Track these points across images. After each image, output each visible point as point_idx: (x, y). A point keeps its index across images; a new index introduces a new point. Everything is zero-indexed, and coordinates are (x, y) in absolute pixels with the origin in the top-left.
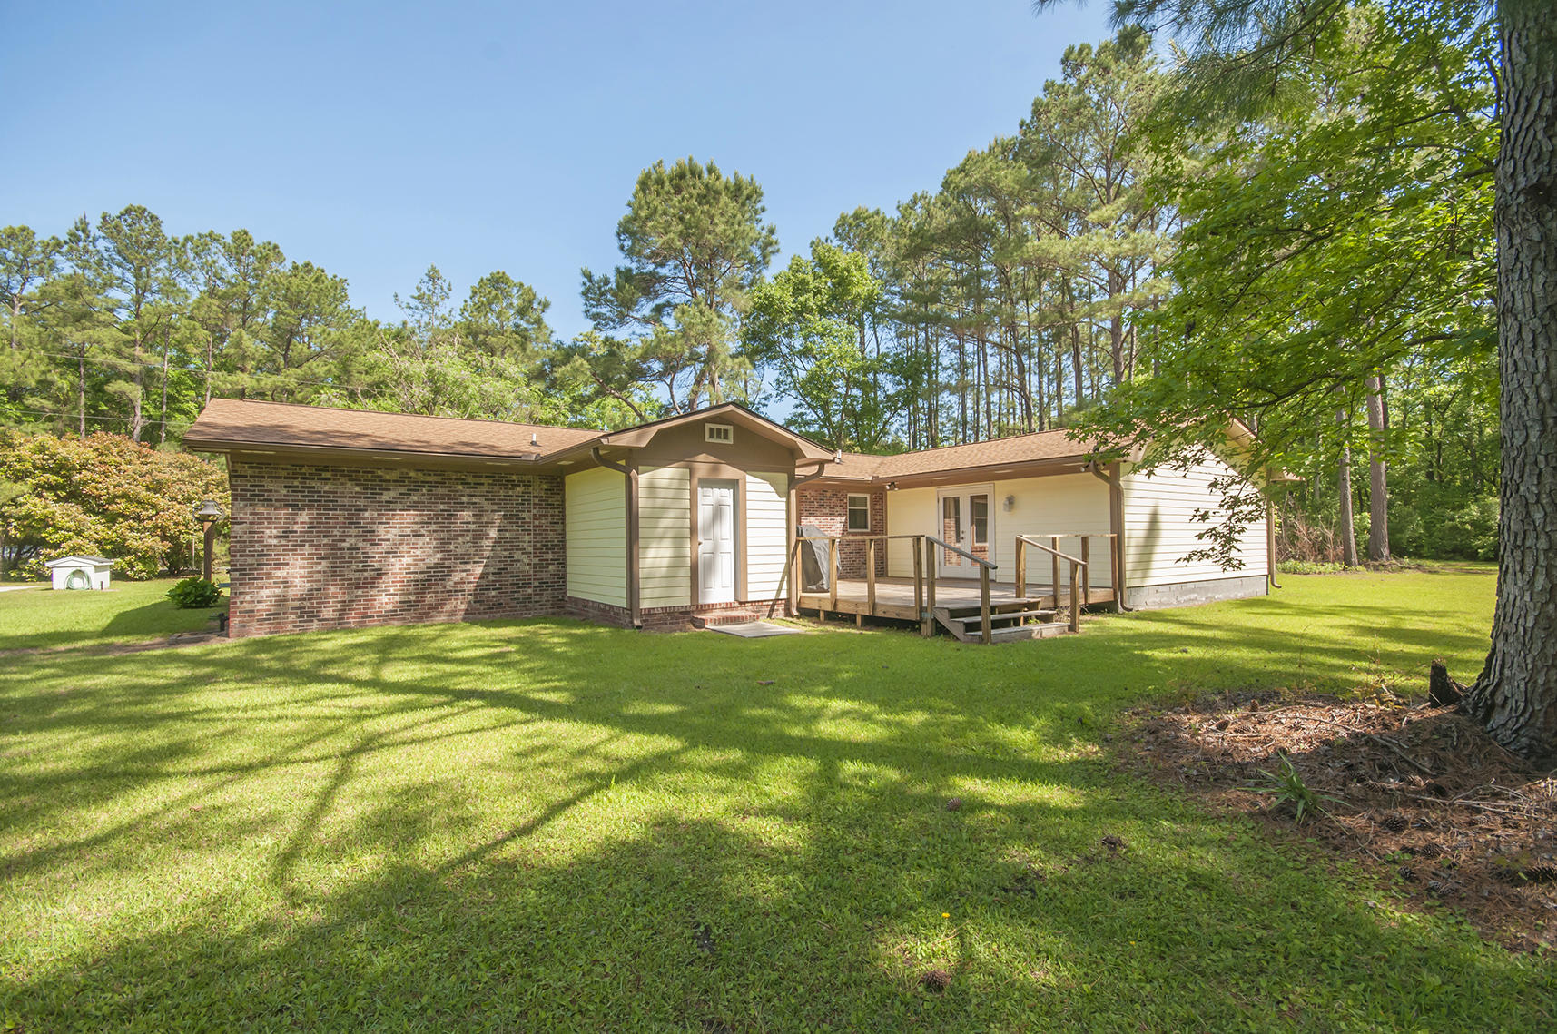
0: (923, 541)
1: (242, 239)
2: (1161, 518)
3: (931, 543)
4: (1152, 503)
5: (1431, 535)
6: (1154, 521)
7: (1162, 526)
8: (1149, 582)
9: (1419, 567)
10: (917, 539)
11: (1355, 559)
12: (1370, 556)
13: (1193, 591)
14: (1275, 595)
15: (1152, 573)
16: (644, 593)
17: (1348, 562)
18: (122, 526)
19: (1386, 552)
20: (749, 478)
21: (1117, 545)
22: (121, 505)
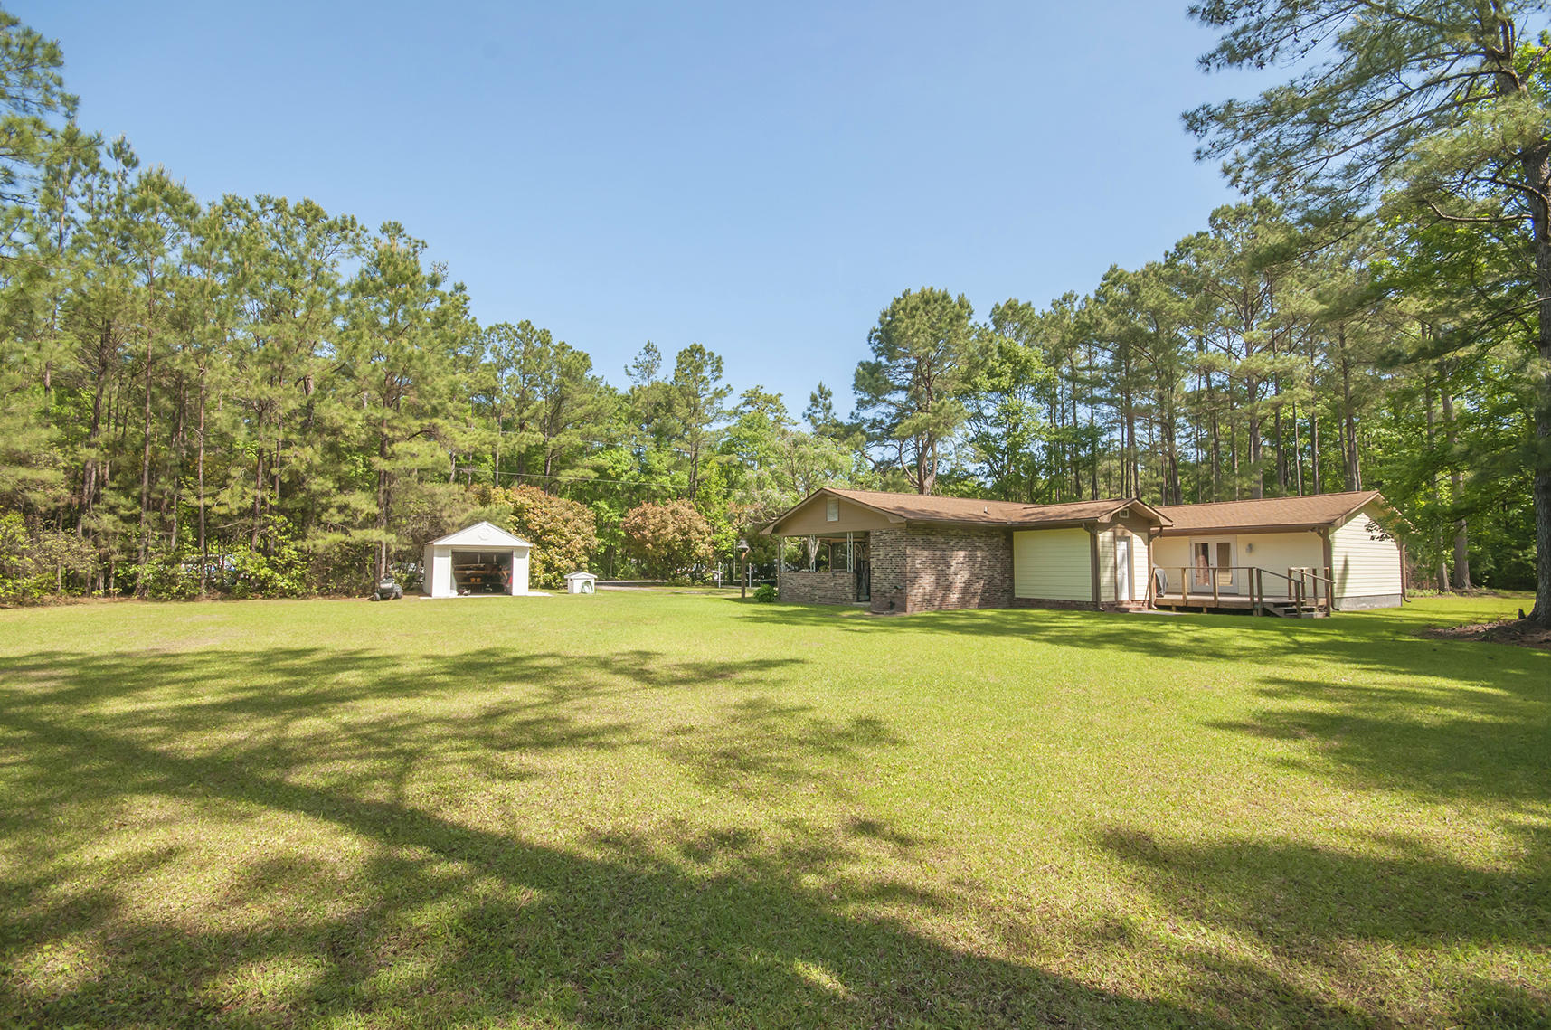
0: (1255, 571)
1: (526, 325)
2: (1349, 563)
3: (1259, 571)
4: (1344, 554)
5: (1501, 570)
6: (1346, 565)
7: (1350, 567)
8: (1346, 595)
9: (1495, 594)
10: (1251, 569)
11: (1447, 586)
12: (1456, 585)
13: (1363, 602)
14: (1406, 605)
15: (1347, 590)
16: (1103, 594)
17: (1442, 589)
18: (552, 551)
19: (1467, 582)
20: (1134, 536)
21: (1329, 574)
22: (552, 537)
